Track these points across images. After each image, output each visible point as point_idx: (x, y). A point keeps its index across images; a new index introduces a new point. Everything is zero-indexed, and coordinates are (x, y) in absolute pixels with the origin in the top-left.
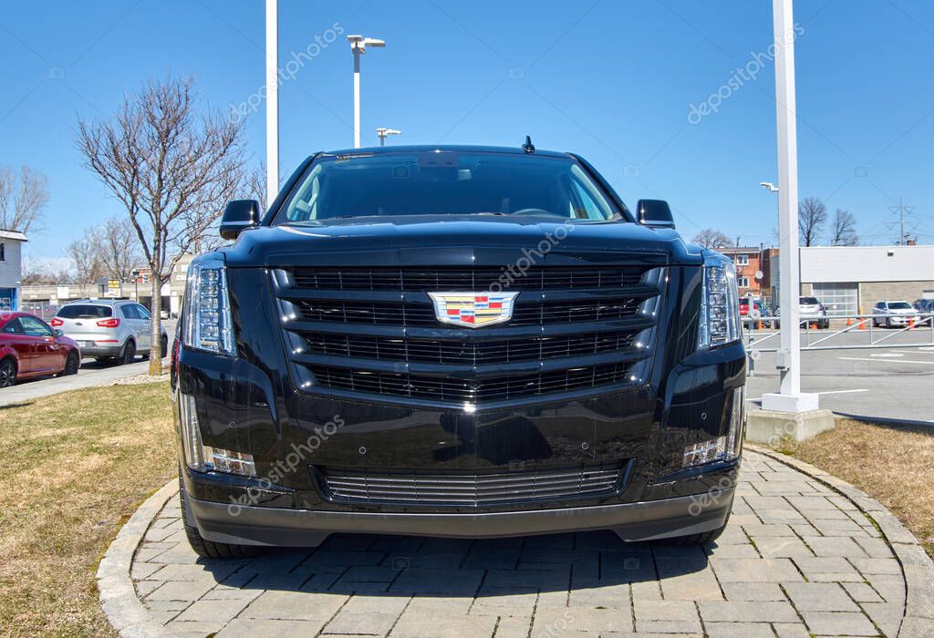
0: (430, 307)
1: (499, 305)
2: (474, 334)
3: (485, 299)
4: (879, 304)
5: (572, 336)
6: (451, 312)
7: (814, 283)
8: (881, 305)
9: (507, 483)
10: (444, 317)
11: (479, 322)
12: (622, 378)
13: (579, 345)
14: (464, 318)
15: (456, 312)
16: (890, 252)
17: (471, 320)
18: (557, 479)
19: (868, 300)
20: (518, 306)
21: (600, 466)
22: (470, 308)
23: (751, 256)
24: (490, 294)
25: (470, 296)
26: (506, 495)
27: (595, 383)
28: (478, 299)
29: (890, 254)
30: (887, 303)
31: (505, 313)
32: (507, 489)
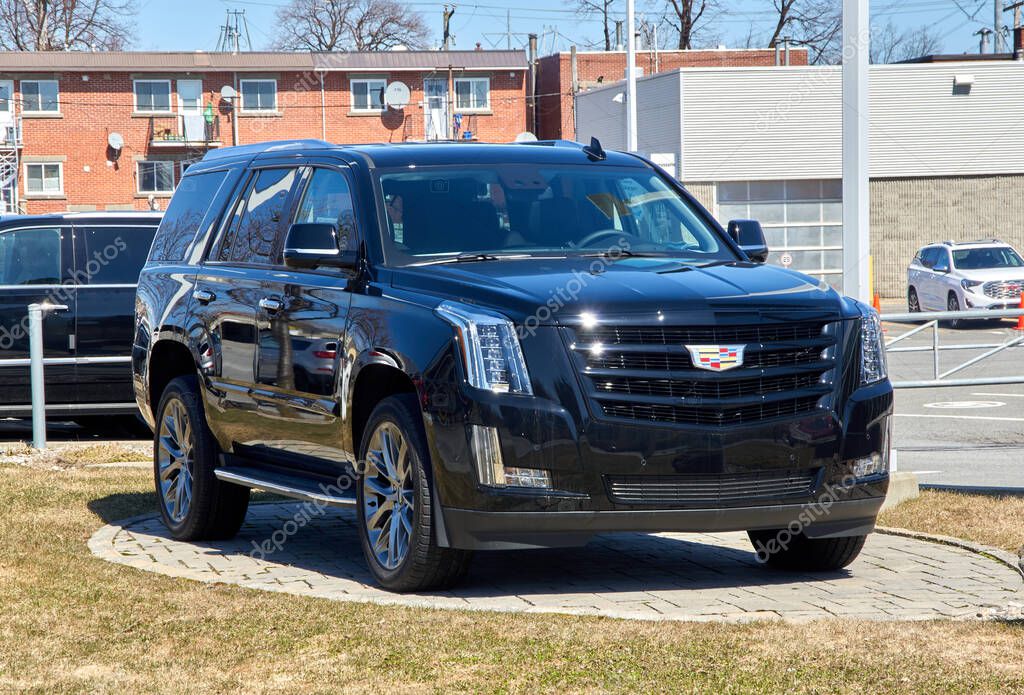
0: (688, 356)
1: (734, 355)
2: (720, 376)
3: (725, 350)
4: (926, 252)
5: (781, 376)
6: (703, 360)
7: (720, 184)
8: (932, 257)
9: (740, 485)
10: (698, 363)
11: (724, 367)
12: (813, 407)
13: (786, 382)
14: (713, 365)
15: (707, 360)
16: (962, 79)
17: (717, 365)
18: (772, 483)
19: (889, 237)
20: (746, 354)
21: (800, 473)
22: (717, 356)
23: (501, 80)
24: (729, 347)
25: (716, 348)
26: (739, 495)
27: (798, 411)
28: (722, 350)
29: (962, 89)
30: (950, 249)
31: (739, 361)
32: (739, 490)
